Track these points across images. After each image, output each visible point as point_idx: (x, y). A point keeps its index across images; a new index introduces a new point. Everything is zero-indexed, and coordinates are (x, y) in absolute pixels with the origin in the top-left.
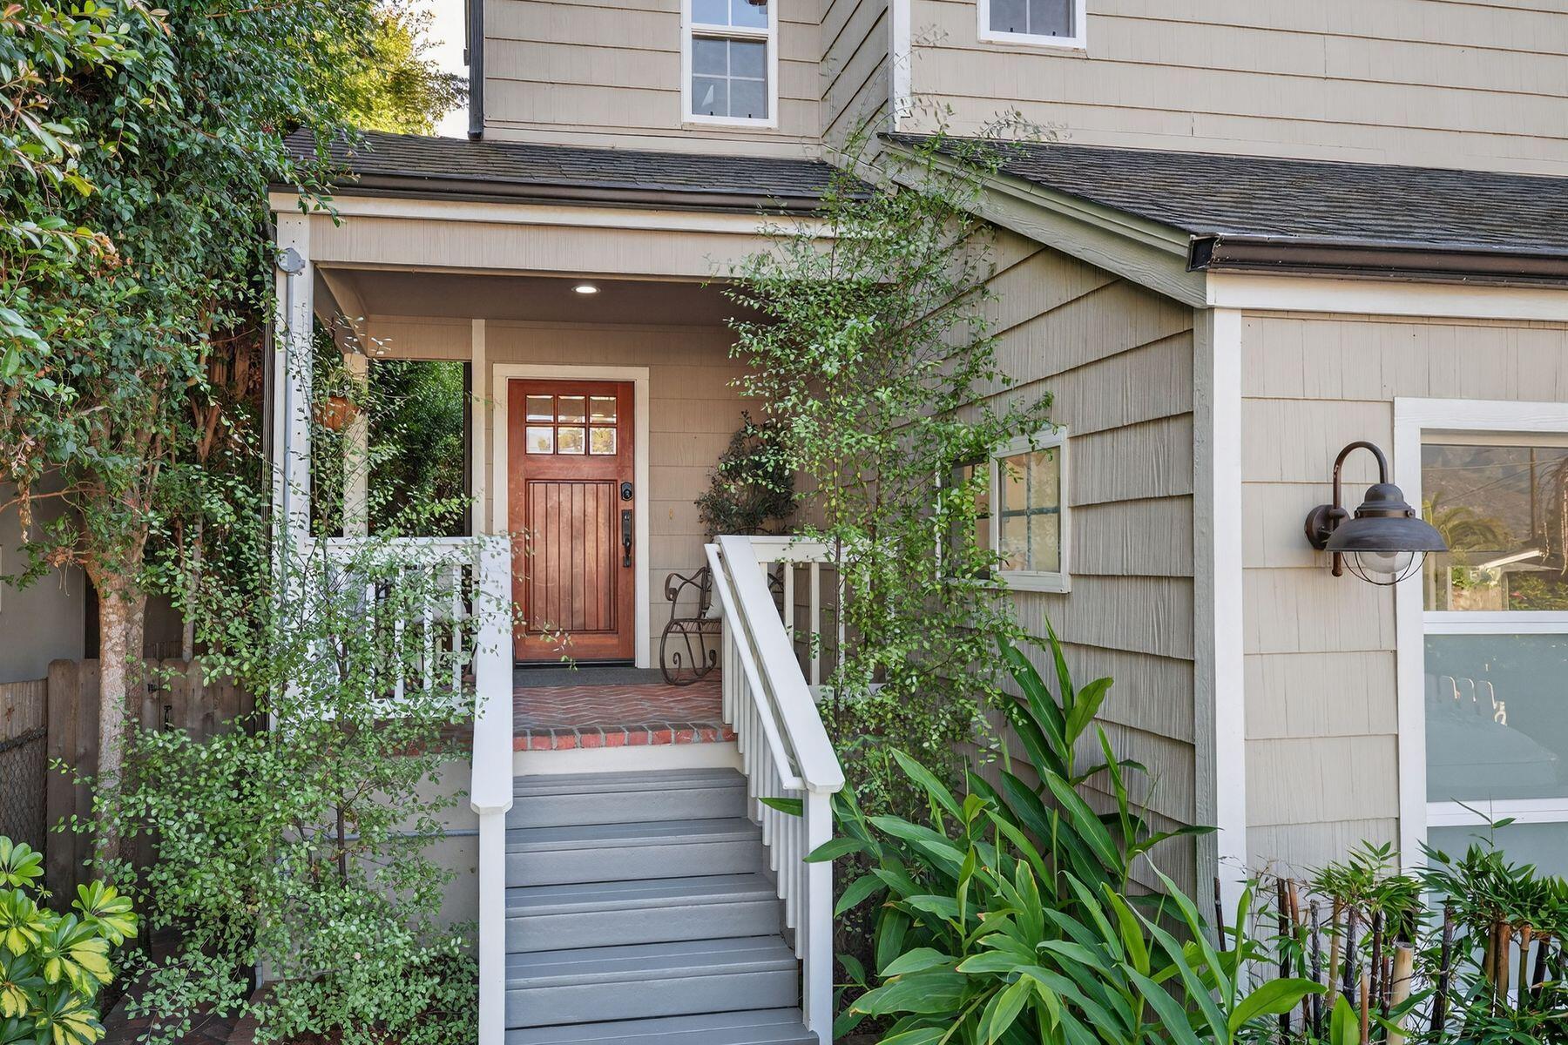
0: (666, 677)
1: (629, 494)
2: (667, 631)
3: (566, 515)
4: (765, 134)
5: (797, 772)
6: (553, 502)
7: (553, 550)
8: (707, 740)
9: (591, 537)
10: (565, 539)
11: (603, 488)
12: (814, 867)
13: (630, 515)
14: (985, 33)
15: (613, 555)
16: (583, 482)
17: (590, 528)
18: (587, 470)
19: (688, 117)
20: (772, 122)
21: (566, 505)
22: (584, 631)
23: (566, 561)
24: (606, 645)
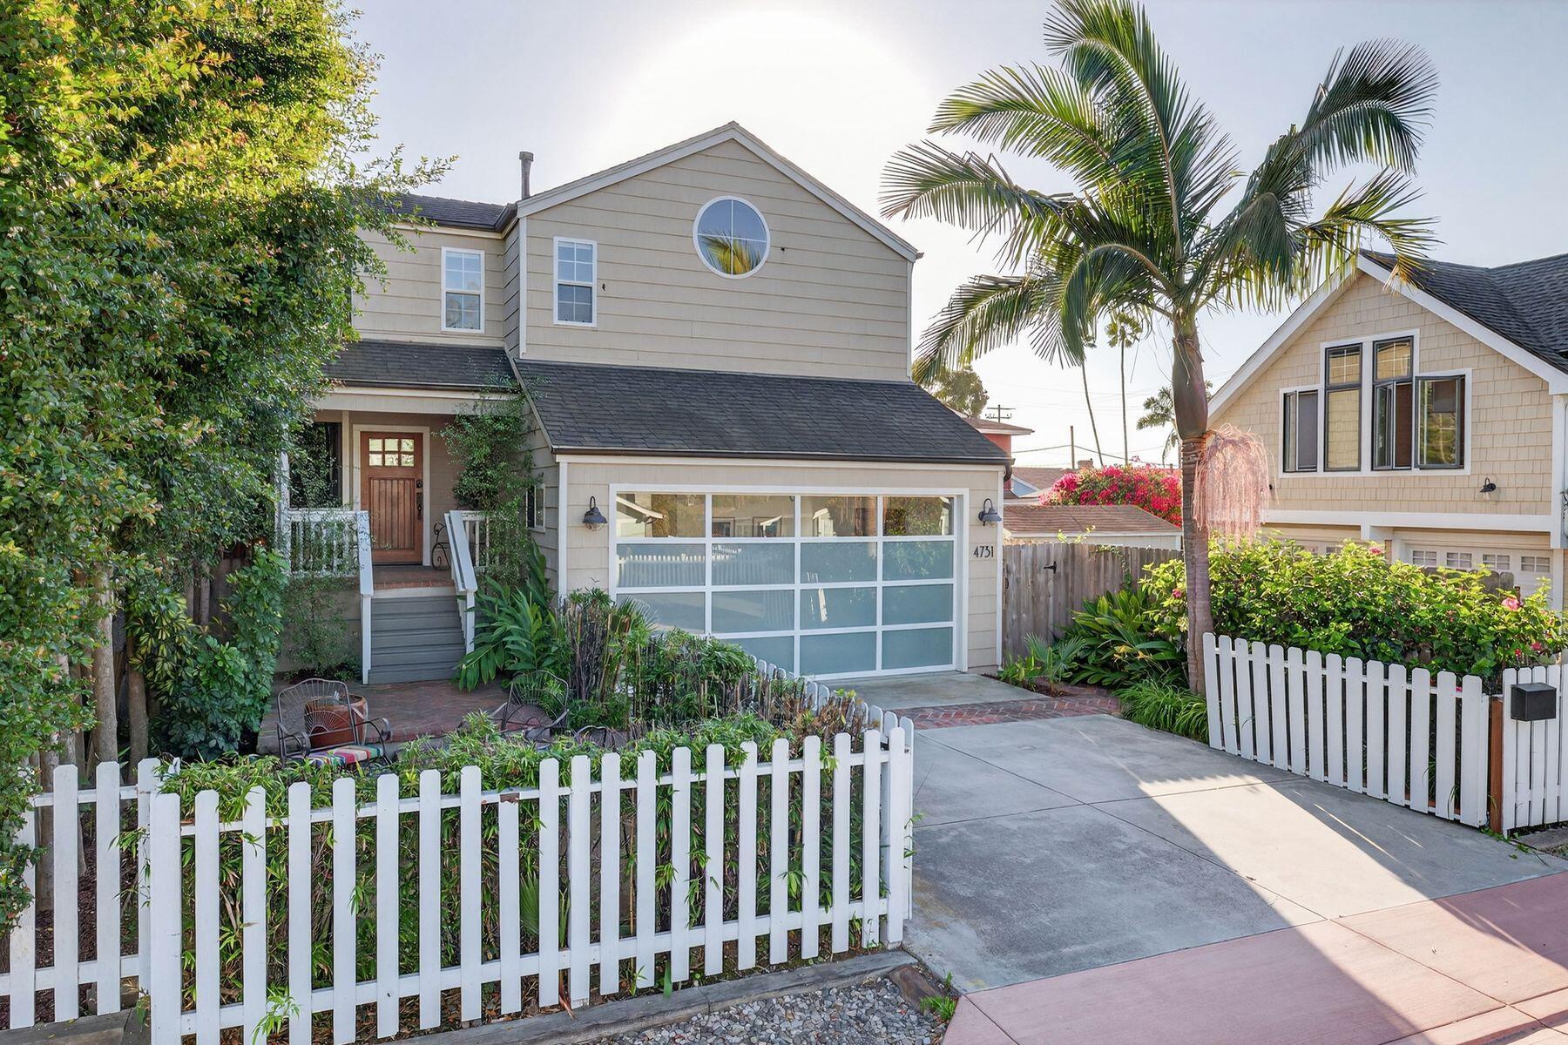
0: (434, 568)
1: (420, 485)
2: (435, 547)
3: (389, 495)
4: (481, 336)
5: (464, 587)
6: (383, 489)
7: (383, 511)
8: (444, 585)
9: (401, 506)
10: (389, 504)
11: (408, 482)
12: (469, 614)
13: (420, 496)
14: (556, 321)
15: (412, 513)
16: (398, 480)
17: (401, 500)
18: (400, 474)
19: (444, 328)
20: (482, 331)
21: (389, 490)
22: (398, 548)
23: (389, 518)
24: (410, 556)
